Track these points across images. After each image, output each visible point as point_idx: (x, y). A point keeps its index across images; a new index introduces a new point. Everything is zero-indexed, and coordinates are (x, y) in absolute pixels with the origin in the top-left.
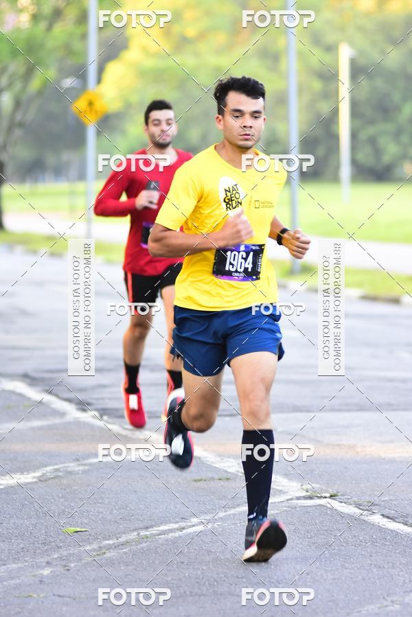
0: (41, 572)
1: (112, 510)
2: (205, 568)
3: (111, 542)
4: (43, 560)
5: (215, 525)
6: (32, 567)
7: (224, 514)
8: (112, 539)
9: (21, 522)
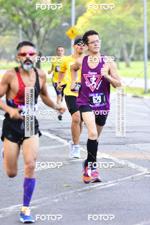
0: (55, 201)
1: (80, 178)
2: (113, 199)
3: (80, 190)
4: (55, 196)
5: (117, 184)
6: (51, 199)
7: (121, 180)
8: (80, 189)
9: (48, 182)
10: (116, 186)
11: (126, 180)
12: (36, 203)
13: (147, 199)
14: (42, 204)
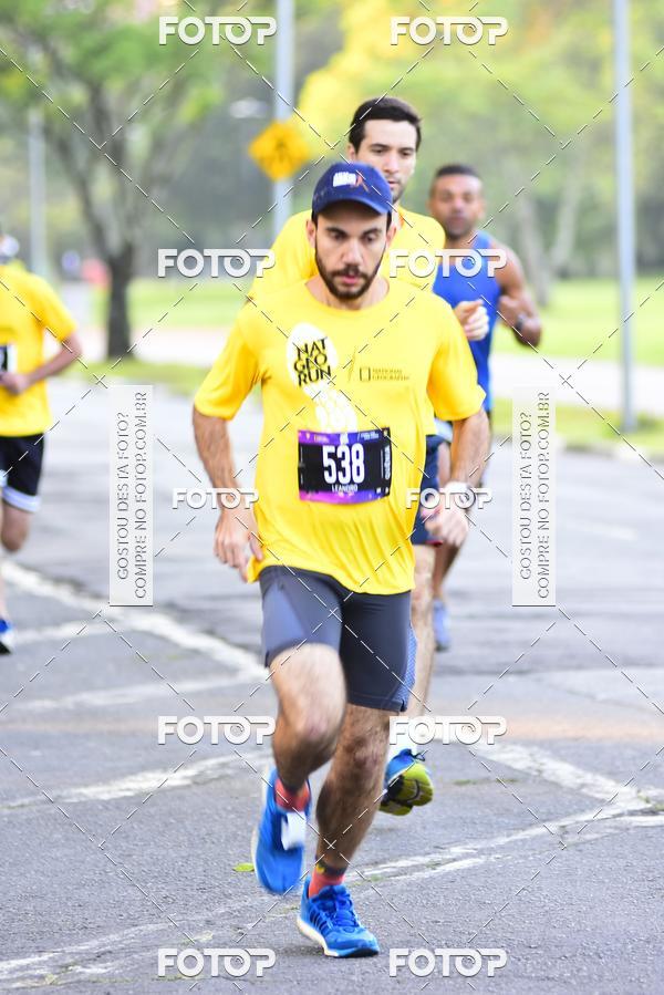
0: (198, 937)
4: (201, 917)
6: (181, 929)
7: (507, 840)
9: (164, 852)
10: (487, 869)
11: (534, 839)
12: (109, 948)
13: (632, 929)
14: (135, 952)
